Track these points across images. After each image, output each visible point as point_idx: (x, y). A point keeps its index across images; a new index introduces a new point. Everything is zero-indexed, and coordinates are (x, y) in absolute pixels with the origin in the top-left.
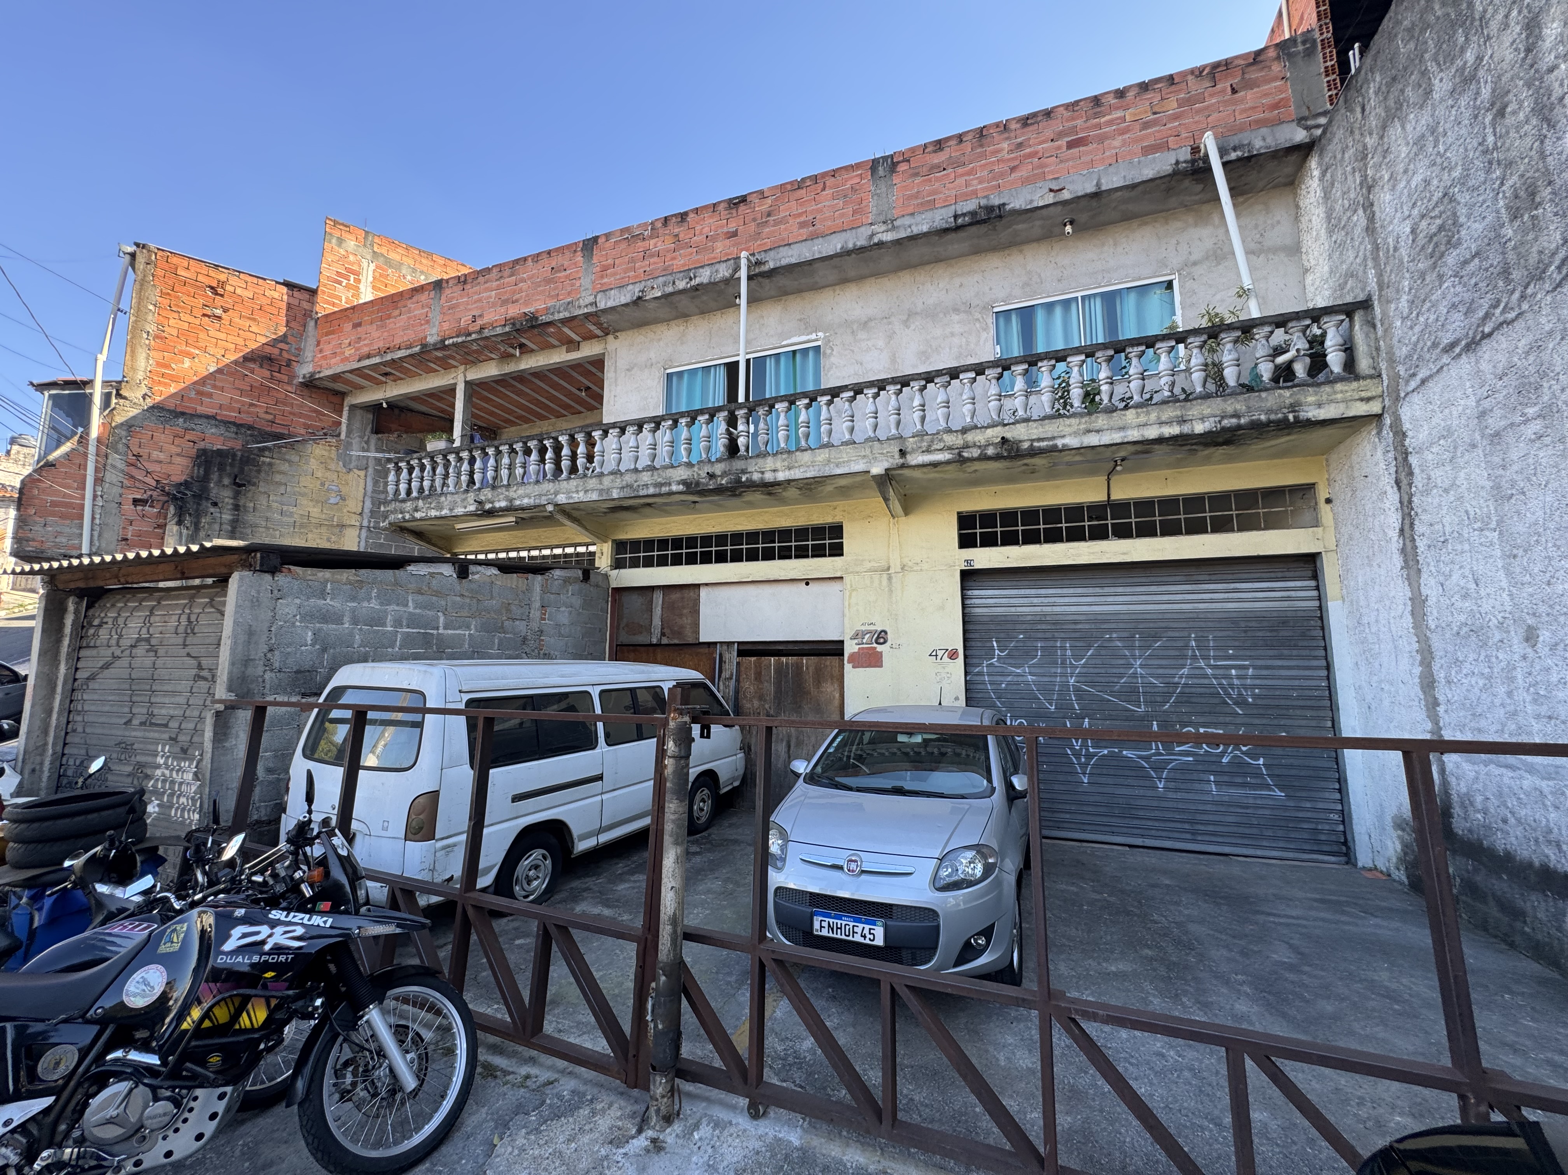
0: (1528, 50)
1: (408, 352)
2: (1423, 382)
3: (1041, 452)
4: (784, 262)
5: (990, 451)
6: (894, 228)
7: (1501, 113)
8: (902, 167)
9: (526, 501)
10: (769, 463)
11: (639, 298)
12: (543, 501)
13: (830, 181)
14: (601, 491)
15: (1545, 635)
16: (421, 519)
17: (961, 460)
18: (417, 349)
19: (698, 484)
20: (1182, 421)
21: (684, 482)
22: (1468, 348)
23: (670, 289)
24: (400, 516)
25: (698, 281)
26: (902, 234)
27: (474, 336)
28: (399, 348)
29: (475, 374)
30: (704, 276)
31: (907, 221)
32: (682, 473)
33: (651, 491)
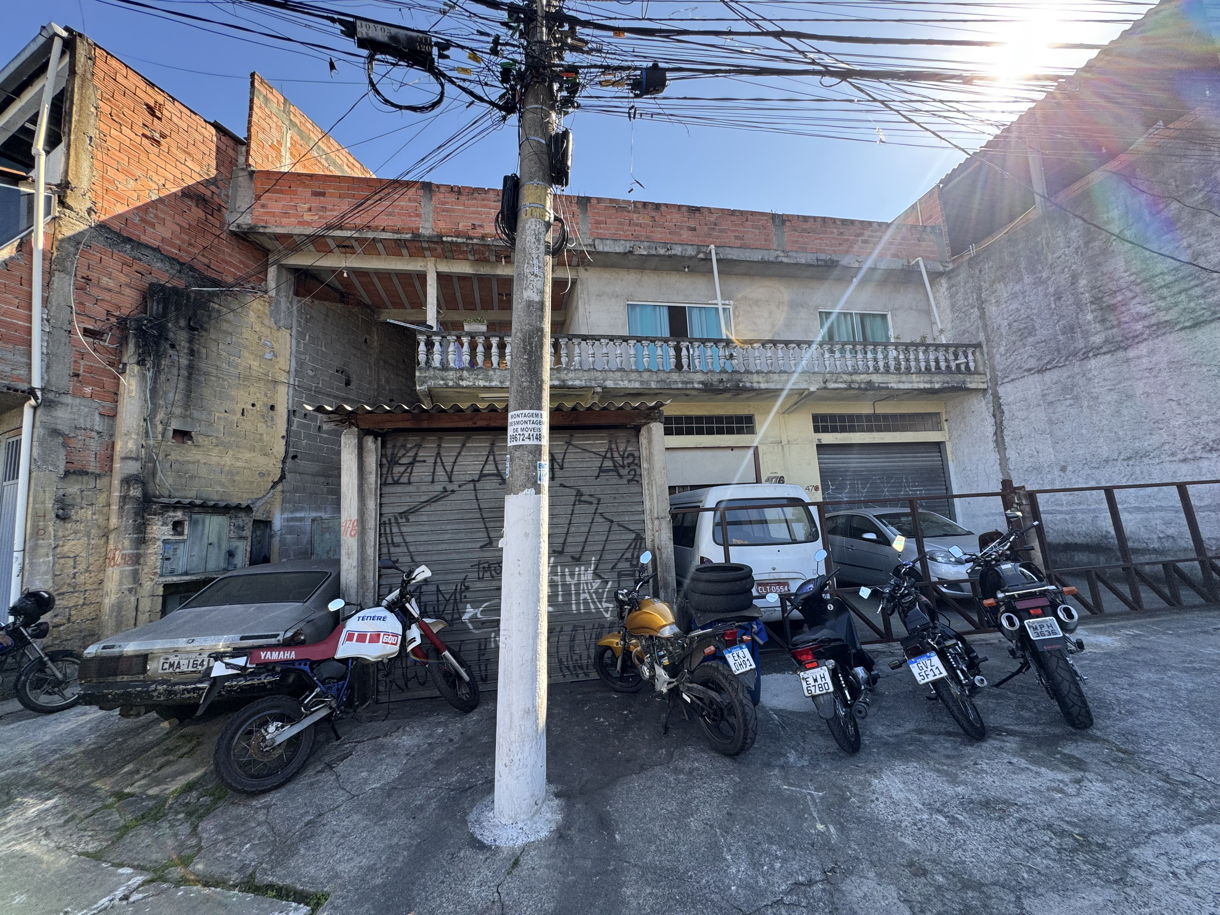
0: (1072, 284)
1: (396, 236)
2: (1013, 380)
3: (883, 388)
4: (729, 257)
5: (863, 386)
6: (788, 256)
7: (1059, 298)
8: (788, 224)
9: (577, 383)
10: (755, 378)
11: (630, 252)
12: (593, 384)
13: (750, 217)
14: (642, 382)
15: (1070, 468)
16: (467, 387)
17: (850, 388)
18: (409, 236)
19: (712, 385)
20: (931, 383)
21: (701, 383)
22: (1038, 372)
23: (653, 252)
24: (442, 382)
25: (673, 252)
26: (792, 261)
27: (475, 241)
28: (383, 230)
29: (445, 267)
30: (677, 250)
31: (794, 254)
32: (700, 377)
33: (680, 386)
